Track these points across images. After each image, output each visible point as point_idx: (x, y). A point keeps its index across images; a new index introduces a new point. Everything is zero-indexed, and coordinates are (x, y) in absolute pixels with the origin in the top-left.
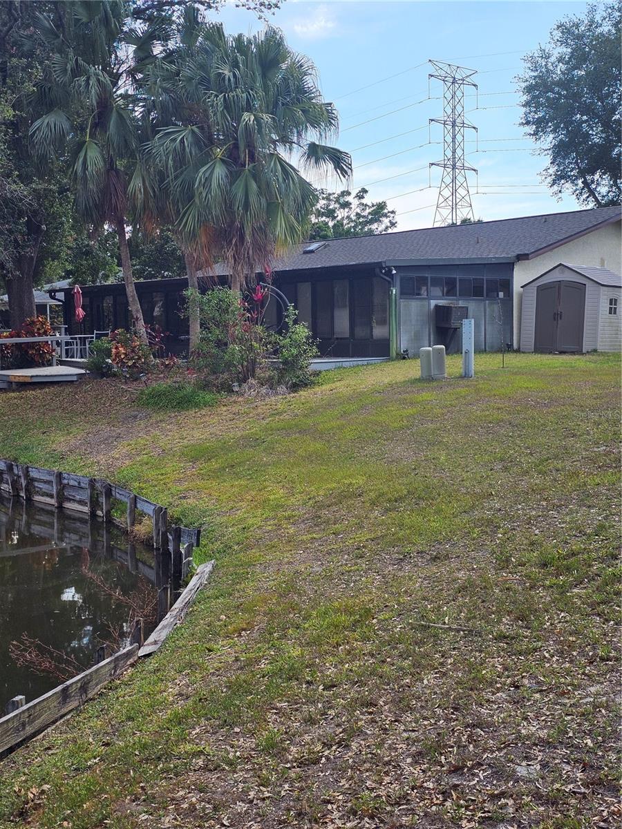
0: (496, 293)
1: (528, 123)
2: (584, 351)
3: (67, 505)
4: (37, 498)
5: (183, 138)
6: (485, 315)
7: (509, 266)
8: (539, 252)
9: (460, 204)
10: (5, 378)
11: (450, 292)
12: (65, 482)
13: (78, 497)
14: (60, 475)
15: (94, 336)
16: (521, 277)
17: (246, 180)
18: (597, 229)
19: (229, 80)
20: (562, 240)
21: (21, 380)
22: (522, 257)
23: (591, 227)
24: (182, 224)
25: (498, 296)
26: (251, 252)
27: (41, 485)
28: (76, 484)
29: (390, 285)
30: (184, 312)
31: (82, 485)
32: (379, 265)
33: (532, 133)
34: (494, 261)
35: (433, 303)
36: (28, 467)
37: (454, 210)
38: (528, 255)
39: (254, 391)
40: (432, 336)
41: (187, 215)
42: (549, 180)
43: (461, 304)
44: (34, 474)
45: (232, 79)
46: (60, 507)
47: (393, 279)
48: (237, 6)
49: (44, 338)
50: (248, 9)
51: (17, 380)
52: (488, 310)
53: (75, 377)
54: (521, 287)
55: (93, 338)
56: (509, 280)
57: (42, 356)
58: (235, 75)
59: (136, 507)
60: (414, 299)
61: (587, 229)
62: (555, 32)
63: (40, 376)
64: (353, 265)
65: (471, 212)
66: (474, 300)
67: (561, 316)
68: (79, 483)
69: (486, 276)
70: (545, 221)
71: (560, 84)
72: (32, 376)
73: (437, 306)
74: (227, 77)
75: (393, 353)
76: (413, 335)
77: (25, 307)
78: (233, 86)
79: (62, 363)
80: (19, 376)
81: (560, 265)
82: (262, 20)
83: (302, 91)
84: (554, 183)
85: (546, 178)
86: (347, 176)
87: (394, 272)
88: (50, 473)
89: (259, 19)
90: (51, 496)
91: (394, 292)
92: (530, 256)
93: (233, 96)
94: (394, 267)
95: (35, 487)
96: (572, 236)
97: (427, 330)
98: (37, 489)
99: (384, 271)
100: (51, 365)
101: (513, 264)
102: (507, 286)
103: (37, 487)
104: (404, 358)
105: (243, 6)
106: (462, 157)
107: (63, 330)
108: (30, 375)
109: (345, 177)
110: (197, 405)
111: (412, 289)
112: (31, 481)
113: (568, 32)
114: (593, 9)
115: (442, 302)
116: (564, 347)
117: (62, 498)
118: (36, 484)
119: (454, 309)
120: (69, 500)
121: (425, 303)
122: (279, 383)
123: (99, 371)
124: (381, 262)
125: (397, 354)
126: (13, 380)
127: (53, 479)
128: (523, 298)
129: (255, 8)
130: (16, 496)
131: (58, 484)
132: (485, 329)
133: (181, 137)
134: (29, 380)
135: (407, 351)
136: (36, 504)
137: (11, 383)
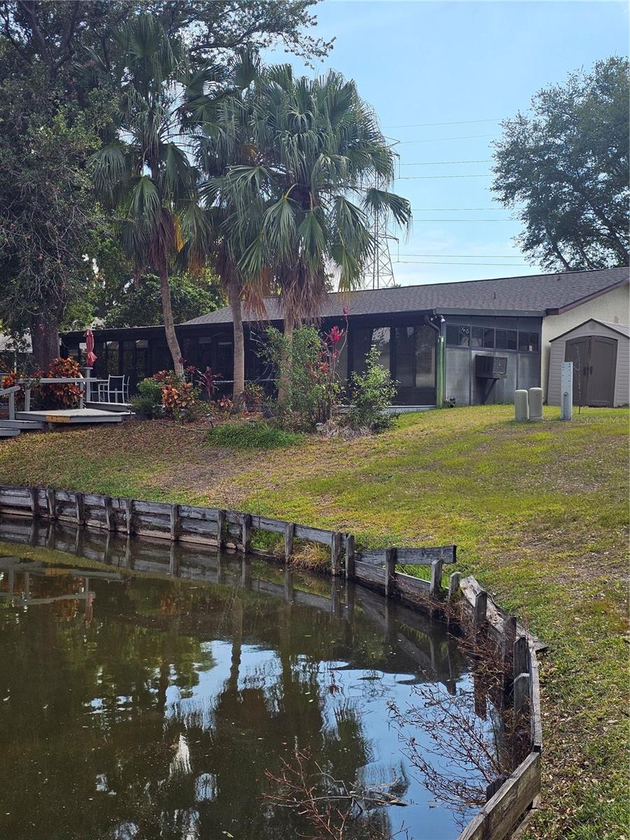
0: (526, 347)
1: (498, 188)
2: (615, 405)
3: (185, 538)
4: (142, 532)
5: (254, 176)
6: (517, 368)
7: (537, 320)
8: (568, 307)
9: (381, 271)
10: (41, 419)
11: (488, 344)
12: (185, 514)
13: (201, 530)
14: (178, 508)
15: (109, 381)
16: (550, 331)
17: (312, 222)
18: (617, 287)
19: (302, 120)
20: (587, 297)
21: (59, 420)
22: (551, 312)
23: (612, 286)
24: (245, 265)
25: (528, 349)
26: (311, 295)
27: (150, 519)
28: (200, 516)
29: (437, 332)
30: (261, 351)
31: (207, 517)
32: (430, 313)
33: (500, 198)
34: (526, 314)
35: (474, 353)
36: (133, 501)
37: (376, 278)
38: (557, 309)
39: (336, 431)
40: (472, 386)
41: (249, 256)
42: (522, 244)
43: (497, 355)
44: (141, 507)
45: (305, 120)
46: (177, 541)
47: (440, 328)
48: (286, 51)
49: (71, 380)
50: (296, 54)
51: (54, 420)
52: (520, 363)
53: (120, 418)
54: (550, 341)
55: (107, 382)
56: (538, 334)
57: (70, 397)
58: (308, 117)
59: (294, 535)
60: (457, 348)
61: (608, 287)
62: (537, 100)
63: (81, 416)
64: (399, 312)
65: (392, 280)
66: (508, 352)
67: (591, 370)
68: (204, 515)
69: (519, 329)
70: (559, 280)
71: (537, 151)
72: (72, 417)
73: (477, 356)
74: (300, 118)
75: (440, 401)
76: (456, 383)
77: (51, 347)
78: (307, 127)
79: (88, 406)
80: (57, 417)
81: (591, 320)
82: (308, 67)
83: (367, 135)
84: (526, 248)
85: (519, 242)
86: (406, 223)
87: (443, 320)
88: (163, 506)
89: (306, 65)
90: (166, 530)
91: (442, 341)
92: (560, 311)
93: (307, 137)
94: (443, 315)
95: (140, 521)
96: (595, 293)
97: (469, 379)
98: (144, 523)
99: (432, 319)
100: (77, 407)
101: (542, 318)
102: (536, 339)
103: (145, 521)
104: (452, 406)
105: (292, 51)
106: (384, 226)
107: (88, 373)
108: (70, 415)
109: (404, 223)
110: (282, 444)
111: (455, 339)
112: (136, 514)
113: (550, 100)
114: (574, 79)
115: (481, 353)
116: (594, 402)
117: (179, 531)
118: (143, 518)
119: (495, 360)
120: (189, 533)
121: (467, 352)
122: (360, 424)
123: (146, 414)
124: (432, 310)
125: (444, 402)
126: (50, 420)
127: (171, 512)
128: (552, 352)
129: (303, 55)
130: (114, 531)
131: (176, 516)
132: (517, 381)
133: (252, 175)
134: (68, 421)
135: (454, 399)
136: (142, 539)
137: (47, 423)
